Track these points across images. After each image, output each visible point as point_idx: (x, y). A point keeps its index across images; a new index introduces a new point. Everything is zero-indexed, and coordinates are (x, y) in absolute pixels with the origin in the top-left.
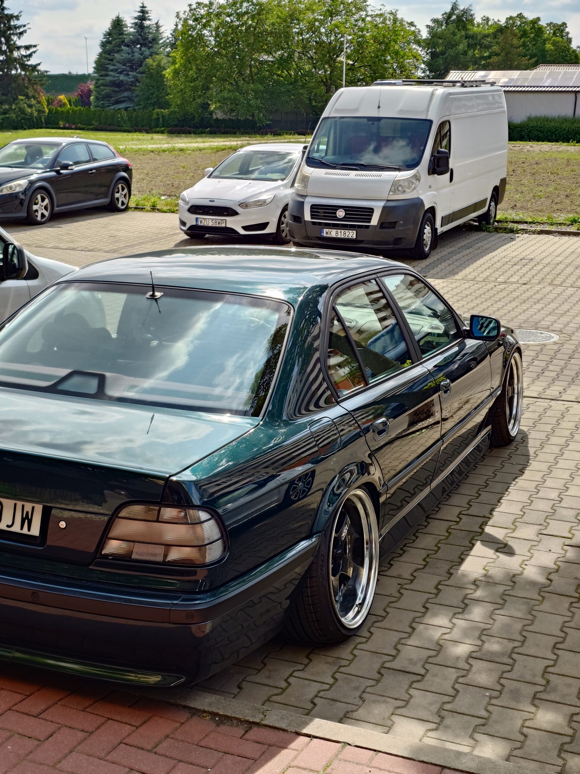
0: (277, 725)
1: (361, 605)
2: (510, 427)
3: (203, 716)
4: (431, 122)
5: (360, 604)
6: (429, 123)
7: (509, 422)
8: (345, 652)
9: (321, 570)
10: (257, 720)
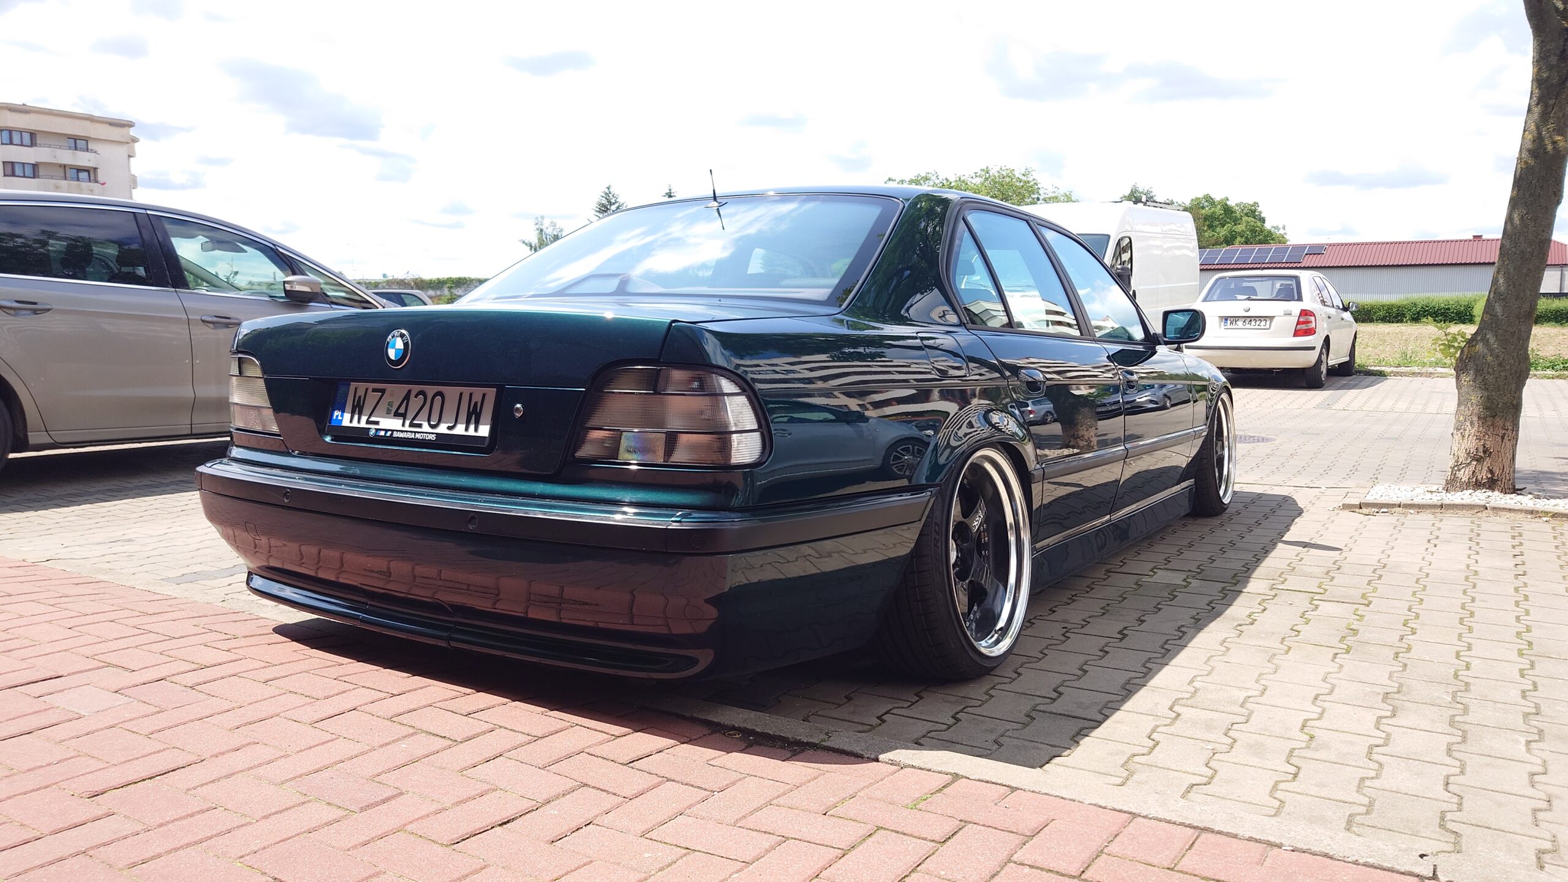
0: (847, 748)
1: (1004, 631)
2: (1221, 493)
3: (729, 734)
4: (1109, 236)
5: (1001, 629)
6: (1107, 237)
7: (1220, 487)
8: (976, 691)
9: (935, 545)
10: (815, 740)
